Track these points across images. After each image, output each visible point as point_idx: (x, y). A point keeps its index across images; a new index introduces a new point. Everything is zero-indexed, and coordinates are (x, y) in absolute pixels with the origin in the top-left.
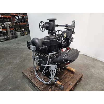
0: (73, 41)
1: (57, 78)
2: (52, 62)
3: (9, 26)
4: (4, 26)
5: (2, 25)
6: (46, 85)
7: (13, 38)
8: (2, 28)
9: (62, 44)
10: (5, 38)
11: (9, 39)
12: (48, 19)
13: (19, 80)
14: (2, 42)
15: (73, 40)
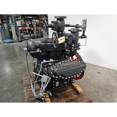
0: (80, 49)
1: (50, 94)
2: (46, 72)
3: (36, 24)
4: (32, 24)
5: (30, 23)
6: (35, 98)
7: (38, 37)
8: (29, 26)
9: (67, 50)
10: (31, 37)
11: (34, 38)
12: (55, 17)
13: (17, 83)
14: (27, 40)
15: (80, 47)
